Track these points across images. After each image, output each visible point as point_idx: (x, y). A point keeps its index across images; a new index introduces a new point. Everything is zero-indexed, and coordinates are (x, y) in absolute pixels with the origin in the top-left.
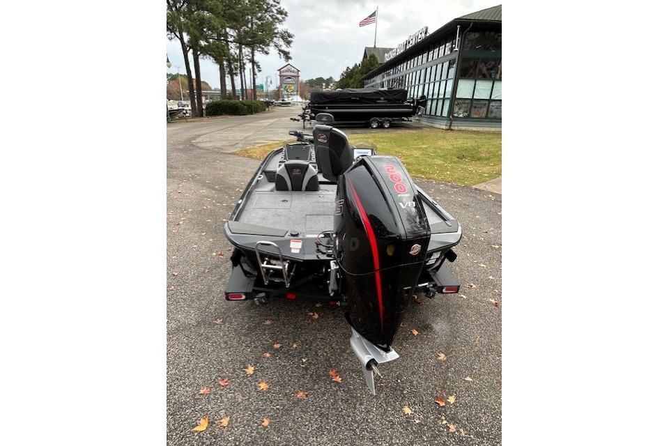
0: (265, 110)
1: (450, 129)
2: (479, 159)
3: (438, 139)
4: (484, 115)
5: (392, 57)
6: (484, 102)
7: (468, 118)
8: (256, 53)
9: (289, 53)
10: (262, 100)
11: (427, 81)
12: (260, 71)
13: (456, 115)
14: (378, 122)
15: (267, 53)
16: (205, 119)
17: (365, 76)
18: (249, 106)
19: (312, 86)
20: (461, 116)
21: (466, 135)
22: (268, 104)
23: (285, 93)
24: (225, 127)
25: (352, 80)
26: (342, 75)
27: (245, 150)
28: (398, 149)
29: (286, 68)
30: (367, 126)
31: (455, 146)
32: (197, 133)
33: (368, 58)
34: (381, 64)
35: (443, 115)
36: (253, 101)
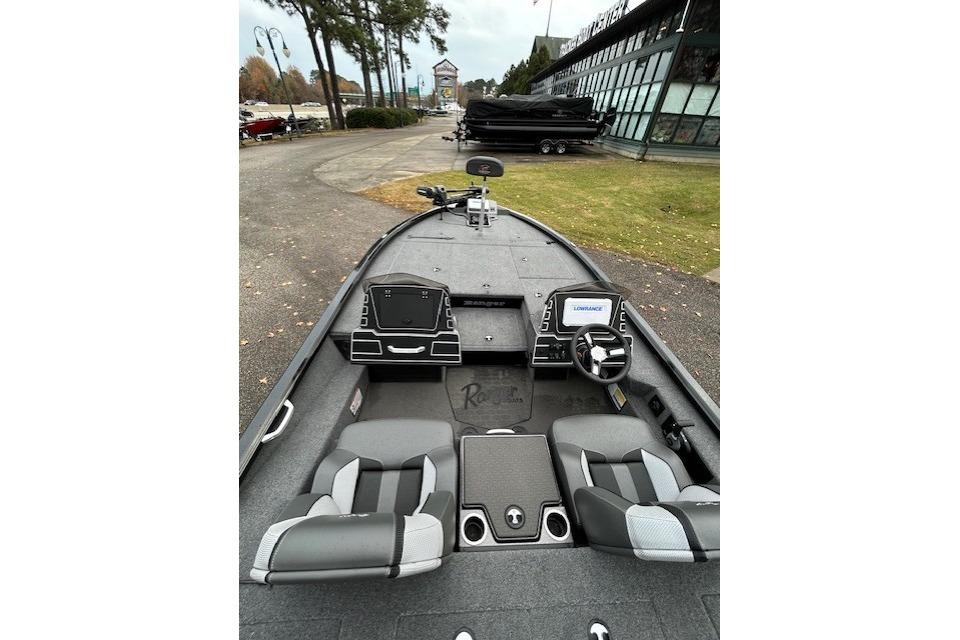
0: (417, 121)
1: (643, 159)
2: (691, 213)
3: (631, 177)
4: (691, 140)
5: (571, 50)
6: (697, 120)
7: (669, 144)
8: (405, 41)
9: (444, 42)
10: (415, 107)
11: (619, 84)
12: (409, 67)
13: (654, 139)
14: (551, 146)
15: (417, 41)
16: (345, 133)
17: (532, 77)
18: (397, 116)
19: (470, 91)
20: (661, 140)
21: (665, 170)
22: (421, 113)
23: (441, 98)
24: (364, 145)
25: (517, 83)
26: (506, 75)
27: (378, 188)
28: (581, 193)
29: (442, 65)
30: (536, 151)
31: (657, 189)
32: (326, 156)
33: (538, 51)
34: (553, 61)
35: (636, 138)
36: (402, 109)
